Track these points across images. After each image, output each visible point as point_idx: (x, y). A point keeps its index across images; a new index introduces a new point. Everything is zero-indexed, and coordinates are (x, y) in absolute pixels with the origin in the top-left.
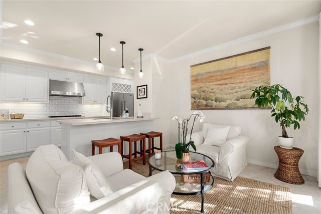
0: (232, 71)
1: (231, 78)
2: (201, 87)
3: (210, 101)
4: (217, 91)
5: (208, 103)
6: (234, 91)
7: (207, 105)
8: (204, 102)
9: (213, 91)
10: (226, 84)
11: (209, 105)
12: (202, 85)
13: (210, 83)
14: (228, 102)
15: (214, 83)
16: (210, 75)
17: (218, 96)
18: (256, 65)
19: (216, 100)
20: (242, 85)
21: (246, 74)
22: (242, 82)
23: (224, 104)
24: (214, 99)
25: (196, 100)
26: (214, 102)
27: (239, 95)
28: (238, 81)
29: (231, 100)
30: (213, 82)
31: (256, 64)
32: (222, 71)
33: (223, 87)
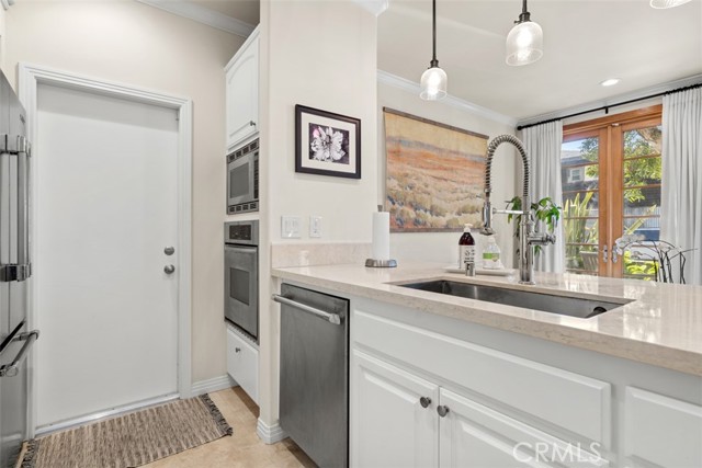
0: (453, 157)
1: (452, 169)
2: (406, 175)
3: (422, 211)
4: (434, 191)
5: (418, 215)
6: (455, 196)
7: (416, 222)
8: (412, 214)
9: (429, 189)
10: (446, 180)
11: (421, 220)
12: (409, 169)
13: (424, 171)
14: (448, 217)
15: (428, 172)
16: (422, 150)
17: (436, 202)
18: (477, 159)
19: (432, 210)
20: (464, 187)
21: (467, 168)
22: (463, 182)
23: (442, 221)
24: (428, 207)
25: (397, 205)
26: (428, 213)
27: (461, 204)
28: (461, 179)
29: (452, 213)
30: (427, 168)
31: (476, 156)
32: (440, 150)
33: (442, 184)
